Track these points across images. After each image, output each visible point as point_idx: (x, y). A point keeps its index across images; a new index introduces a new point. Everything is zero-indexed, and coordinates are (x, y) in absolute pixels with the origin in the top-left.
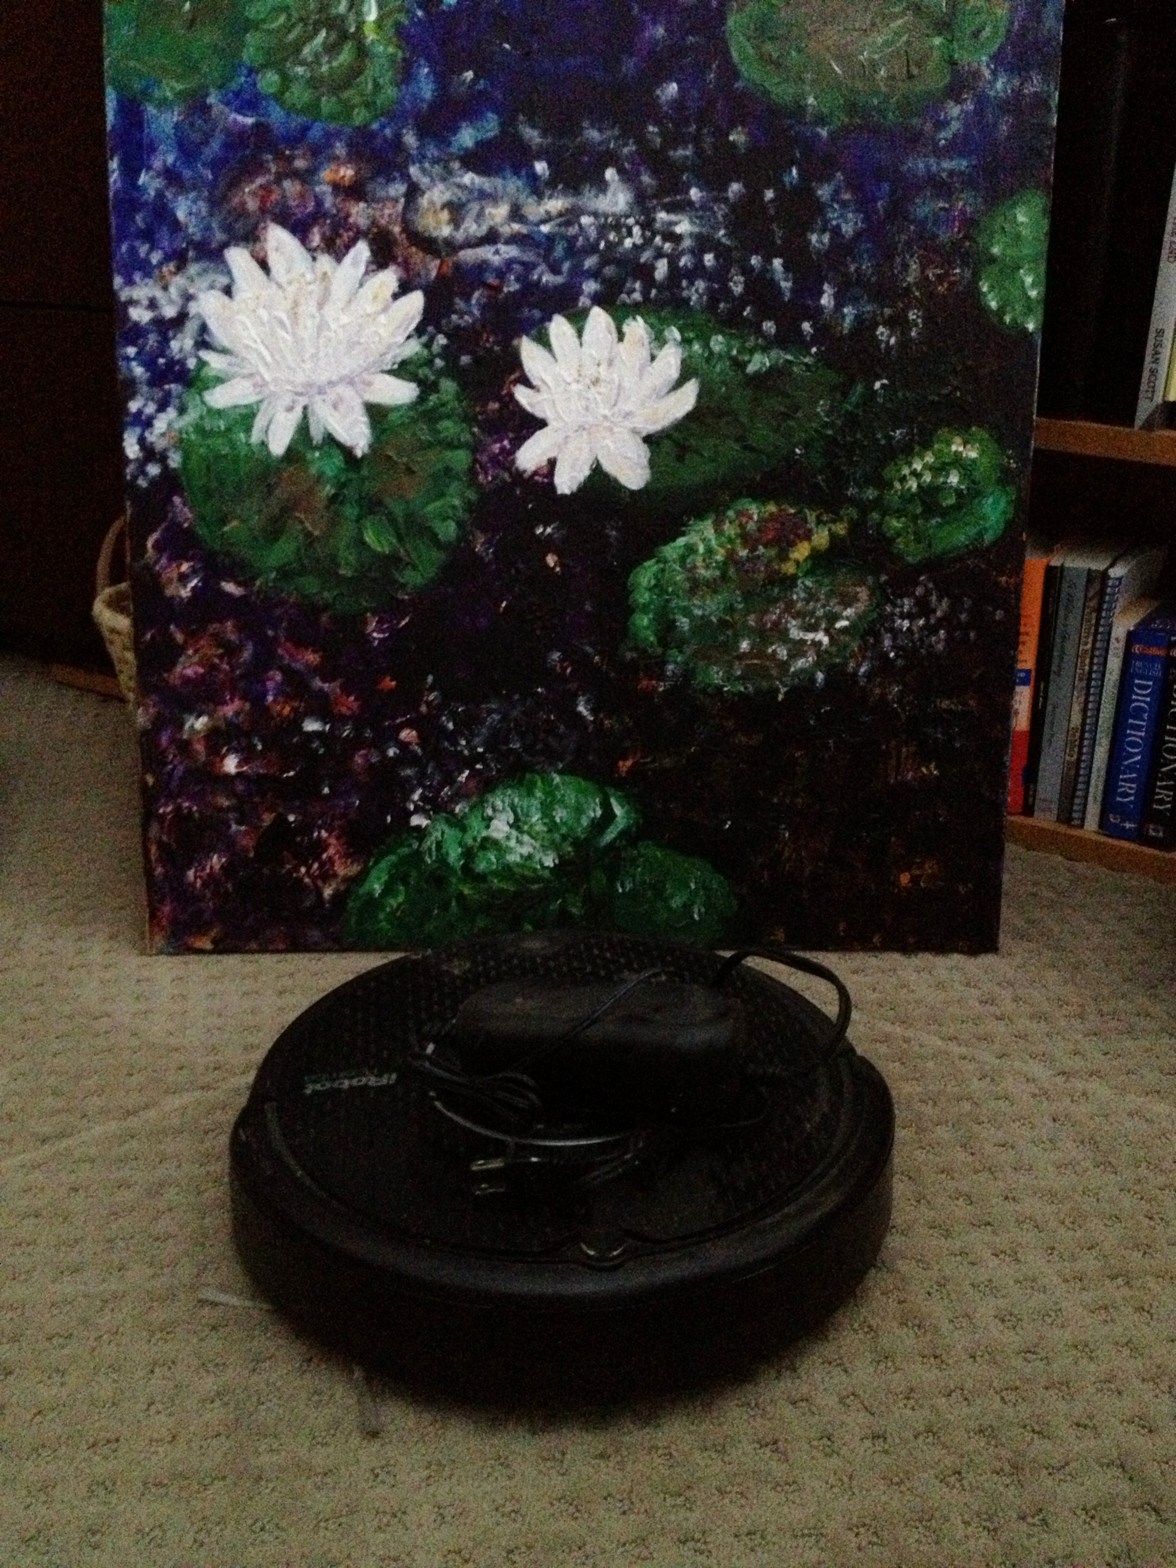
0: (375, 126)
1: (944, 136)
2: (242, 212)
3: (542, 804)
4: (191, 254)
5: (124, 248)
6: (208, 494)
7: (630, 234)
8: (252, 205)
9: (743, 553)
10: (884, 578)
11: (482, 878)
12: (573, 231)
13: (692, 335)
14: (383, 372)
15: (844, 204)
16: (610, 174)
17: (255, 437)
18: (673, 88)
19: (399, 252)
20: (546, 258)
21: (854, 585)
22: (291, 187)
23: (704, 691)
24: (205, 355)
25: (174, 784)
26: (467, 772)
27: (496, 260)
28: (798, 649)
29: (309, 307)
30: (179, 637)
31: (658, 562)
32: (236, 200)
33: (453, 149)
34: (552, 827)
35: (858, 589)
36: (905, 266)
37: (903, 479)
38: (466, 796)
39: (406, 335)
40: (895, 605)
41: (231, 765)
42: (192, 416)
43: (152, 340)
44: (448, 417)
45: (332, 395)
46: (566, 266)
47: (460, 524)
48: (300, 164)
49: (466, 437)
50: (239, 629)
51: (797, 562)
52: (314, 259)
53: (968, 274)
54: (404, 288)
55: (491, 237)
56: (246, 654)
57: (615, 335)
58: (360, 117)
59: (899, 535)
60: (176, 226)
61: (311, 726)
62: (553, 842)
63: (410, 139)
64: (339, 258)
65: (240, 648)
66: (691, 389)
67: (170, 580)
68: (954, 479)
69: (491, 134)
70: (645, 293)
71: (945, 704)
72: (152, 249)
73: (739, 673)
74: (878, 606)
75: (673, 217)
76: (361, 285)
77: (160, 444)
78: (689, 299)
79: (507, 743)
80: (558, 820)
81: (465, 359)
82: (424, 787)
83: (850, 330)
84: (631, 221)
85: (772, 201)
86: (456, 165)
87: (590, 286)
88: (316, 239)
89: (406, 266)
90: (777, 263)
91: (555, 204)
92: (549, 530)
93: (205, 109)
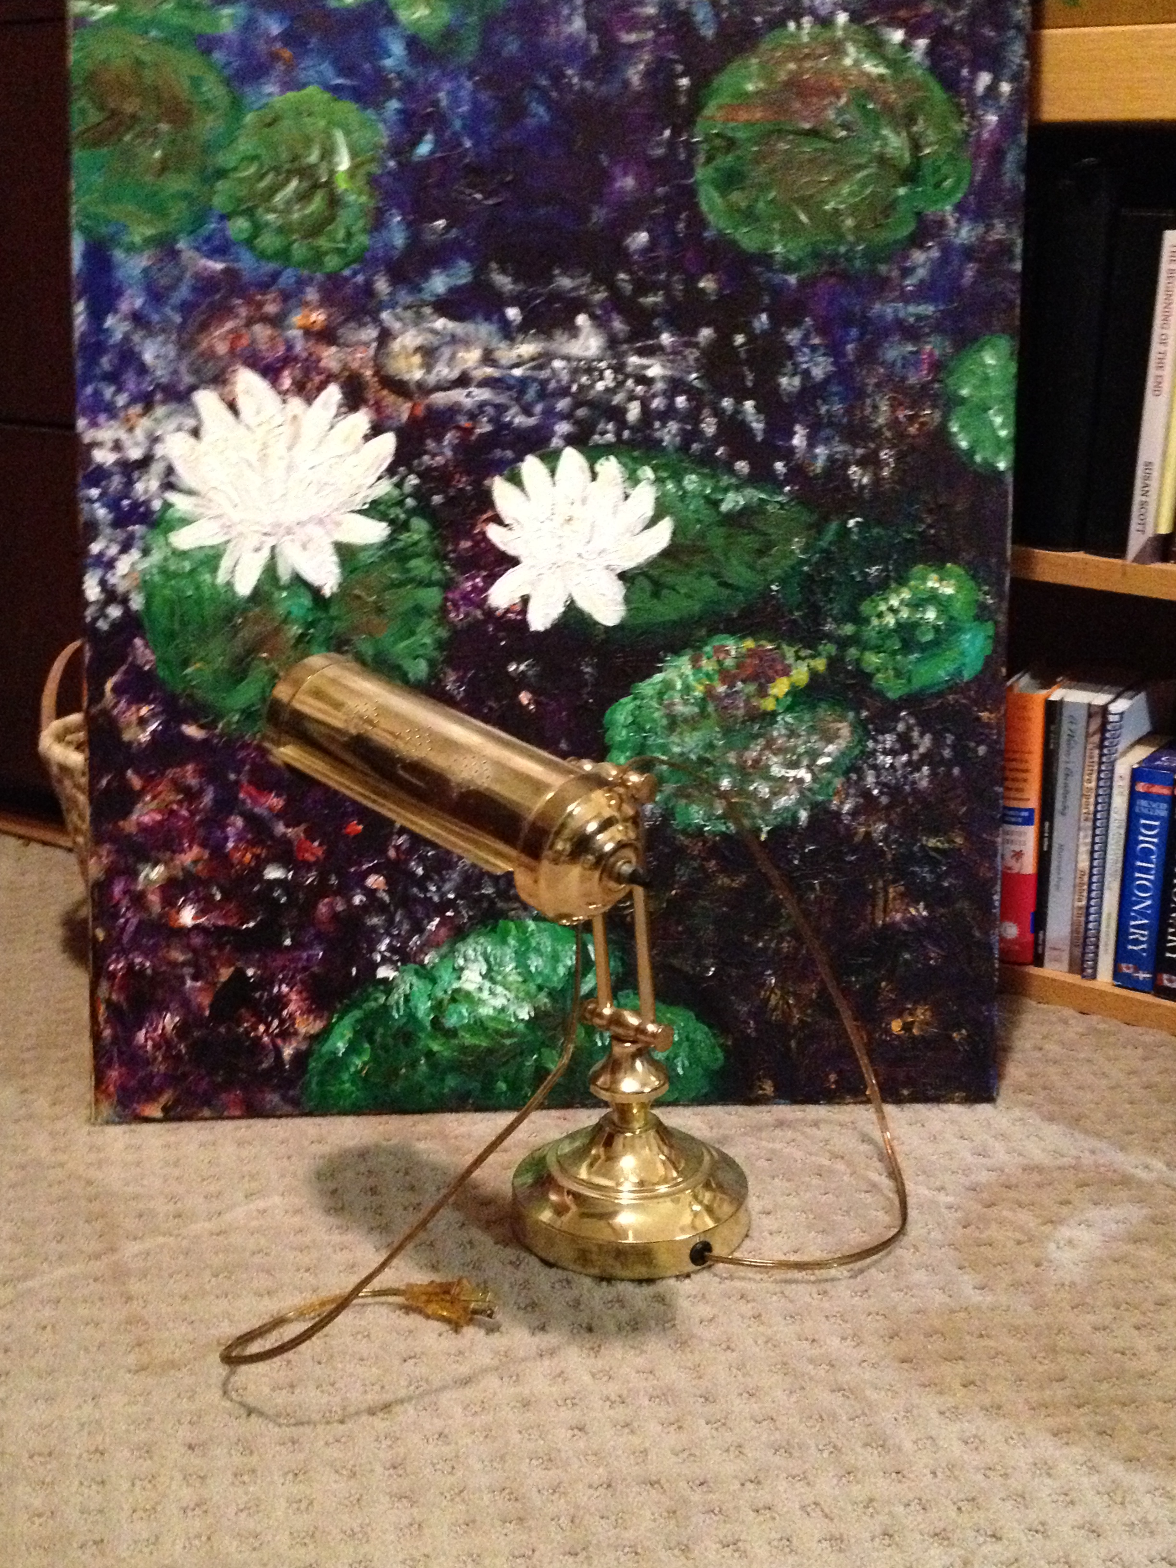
0: (347, 272)
1: (910, 283)
2: (210, 355)
3: (516, 952)
4: (159, 396)
5: (89, 390)
6: (171, 636)
7: (601, 378)
8: (222, 348)
9: (721, 689)
10: (865, 714)
11: (452, 1033)
12: (544, 374)
13: (665, 475)
14: (353, 512)
15: (814, 349)
16: (582, 320)
17: (222, 577)
18: (643, 237)
19: (370, 396)
20: (518, 400)
21: (834, 721)
22: (262, 332)
23: (684, 832)
24: (172, 497)
25: (126, 938)
26: (437, 920)
27: (468, 403)
28: (780, 786)
29: (278, 449)
30: (136, 782)
31: (635, 699)
32: (204, 345)
33: (426, 296)
34: (527, 976)
35: (840, 725)
36: (875, 407)
37: (880, 615)
38: (438, 945)
39: (378, 474)
40: (876, 741)
41: (187, 917)
42: (156, 557)
43: (116, 482)
44: (418, 555)
45: (301, 534)
46: (539, 408)
47: (432, 663)
48: (271, 309)
49: (437, 575)
50: (200, 773)
51: (777, 699)
52: (284, 402)
53: (938, 415)
54: (376, 430)
55: (463, 381)
56: (208, 798)
57: (588, 474)
58: (332, 262)
59: (878, 670)
60: (143, 370)
61: (273, 873)
62: (528, 993)
63: (382, 285)
64: (309, 401)
65: (201, 792)
66: (665, 528)
67: (129, 725)
68: (931, 615)
69: (463, 281)
70: (618, 434)
71: (932, 842)
72: (119, 390)
73: (720, 812)
74: (860, 741)
75: (645, 361)
76: (332, 427)
77: (122, 587)
78: (662, 441)
79: (479, 887)
80: (533, 969)
81: (437, 499)
82: (392, 936)
83: (823, 468)
84: (603, 365)
85: (742, 345)
86: (427, 310)
87: (563, 428)
88: (287, 382)
89: (378, 407)
90: (749, 405)
91: (527, 349)
92: (522, 667)
93: (174, 254)
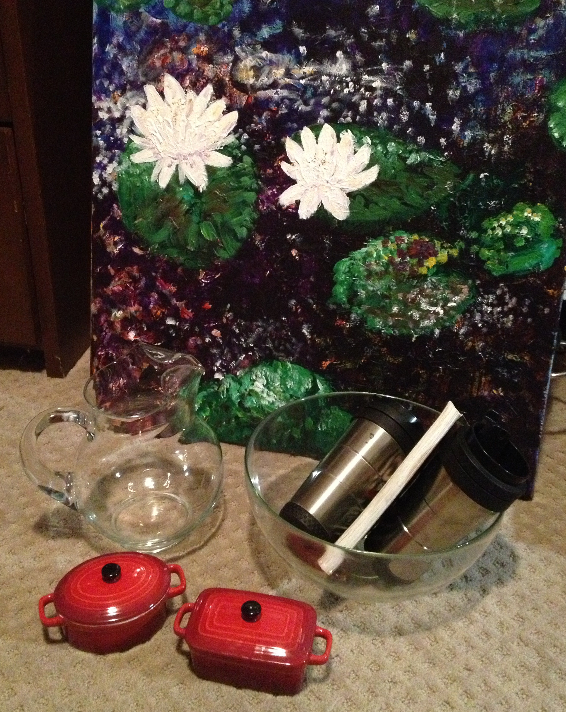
0: (220, 26)
1: (533, 38)
2: (153, 67)
3: (281, 377)
4: (128, 87)
5: (98, 82)
6: (130, 205)
7: (347, 86)
8: (158, 64)
9: (398, 260)
10: (478, 282)
11: (248, 410)
12: (317, 83)
13: (378, 142)
14: (216, 150)
15: (470, 75)
16: (339, 54)
17: (153, 179)
18: (377, 8)
19: (227, 90)
20: (302, 97)
21: (460, 284)
22: (177, 55)
23: (371, 331)
24: (132, 137)
25: (105, 342)
26: (244, 355)
27: (276, 97)
28: (425, 315)
29: (182, 117)
30: (112, 272)
31: (351, 259)
32: (150, 61)
33: (258, 39)
34: (286, 390)
35: (463, 287)
36: (504, 110)
37: (494, 229)
38: (244, 368)
39: (229, 132)
40: (484, 298)
41: (132, 336)
42: (124, 166)
43: (108, 128)
44: (246, 175)
45: (190, 160)
46: (312, 102)
47: (249, 230)
48: (182, 44)
49: (254, 186)
50: (140, 271)
51: (428, 268)
52: (186, 92)
53: (542, 116)
54: (229, 109)
55: (274, 85)
56: (142, 283)
57: (336, 138)
58: (212, 20)
59: (489, 259)
60: (122, 73)
61: (170, 322)
62: (285, 397)
63: (237, 33)
64: (198, 93)
65: (140, 279)
66: (375, 170)
67: (110, 244)
68: (524, 231)
69: (278, 31)
70: (354, 118)
71: (510, 357)
72: (111, 83)
73: (391, 323)
74: (473, 297)
75: (372, 78)
76: (208, 107)
77: (109, 179)
78: (378, 122)
79: (265, 343)
80: (289, 387)
81: (257, 147)
82: (222, 359)
83: (468, 144)
84: (349, 79)
85: (428, 71)
86: (259, 47)
87: (324, 113)
88: (187, 82)
89: (231, 98)
90: (428, 105)
91: (309, 69)
92: (294, 237)
93: (138, 14)
